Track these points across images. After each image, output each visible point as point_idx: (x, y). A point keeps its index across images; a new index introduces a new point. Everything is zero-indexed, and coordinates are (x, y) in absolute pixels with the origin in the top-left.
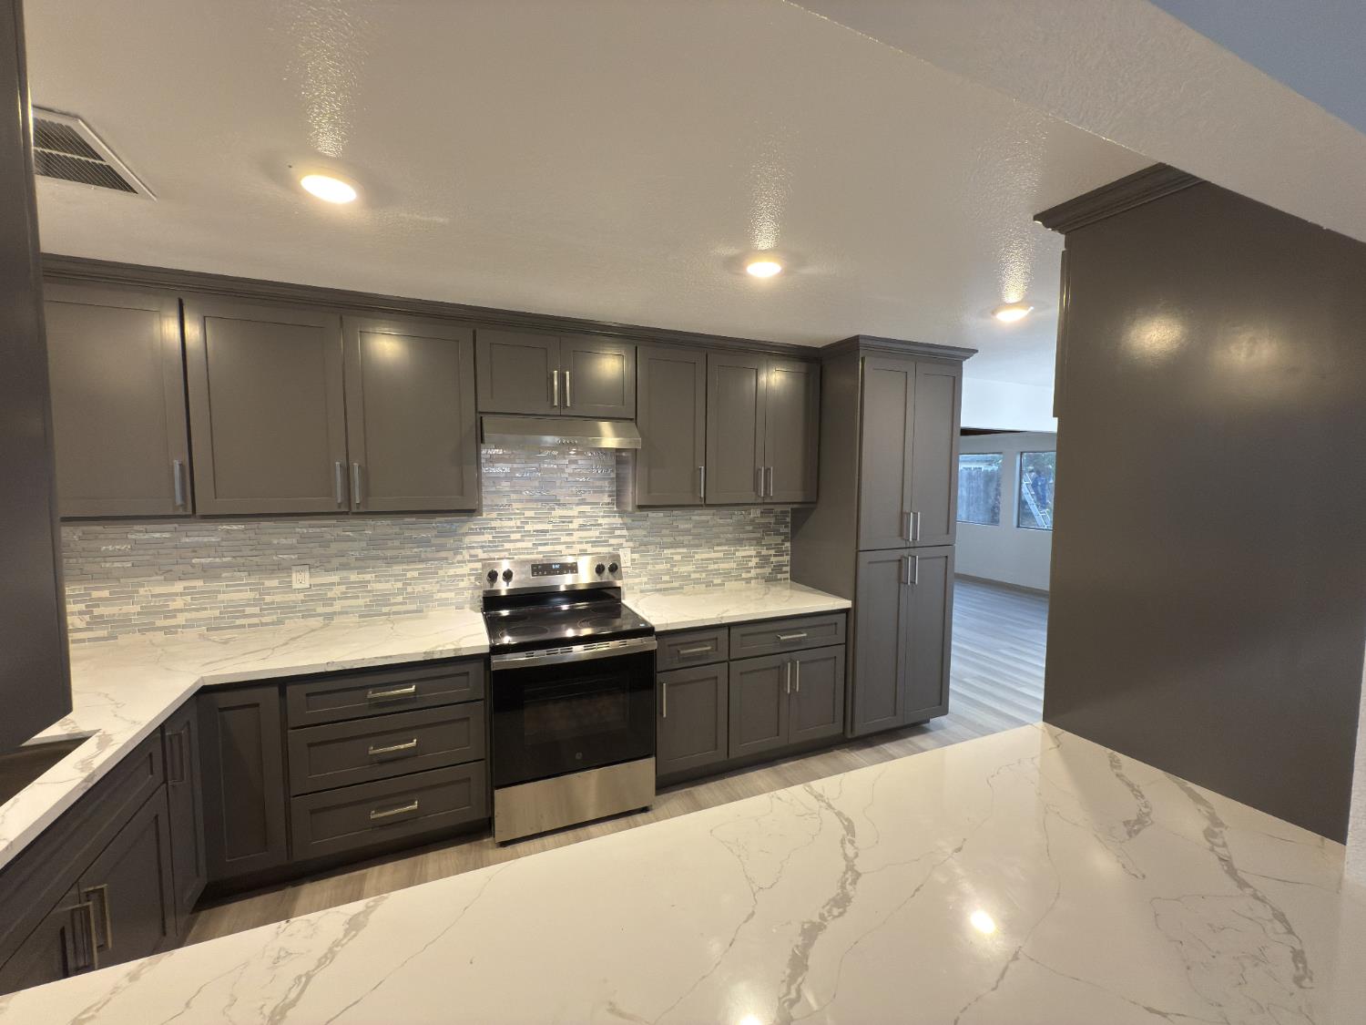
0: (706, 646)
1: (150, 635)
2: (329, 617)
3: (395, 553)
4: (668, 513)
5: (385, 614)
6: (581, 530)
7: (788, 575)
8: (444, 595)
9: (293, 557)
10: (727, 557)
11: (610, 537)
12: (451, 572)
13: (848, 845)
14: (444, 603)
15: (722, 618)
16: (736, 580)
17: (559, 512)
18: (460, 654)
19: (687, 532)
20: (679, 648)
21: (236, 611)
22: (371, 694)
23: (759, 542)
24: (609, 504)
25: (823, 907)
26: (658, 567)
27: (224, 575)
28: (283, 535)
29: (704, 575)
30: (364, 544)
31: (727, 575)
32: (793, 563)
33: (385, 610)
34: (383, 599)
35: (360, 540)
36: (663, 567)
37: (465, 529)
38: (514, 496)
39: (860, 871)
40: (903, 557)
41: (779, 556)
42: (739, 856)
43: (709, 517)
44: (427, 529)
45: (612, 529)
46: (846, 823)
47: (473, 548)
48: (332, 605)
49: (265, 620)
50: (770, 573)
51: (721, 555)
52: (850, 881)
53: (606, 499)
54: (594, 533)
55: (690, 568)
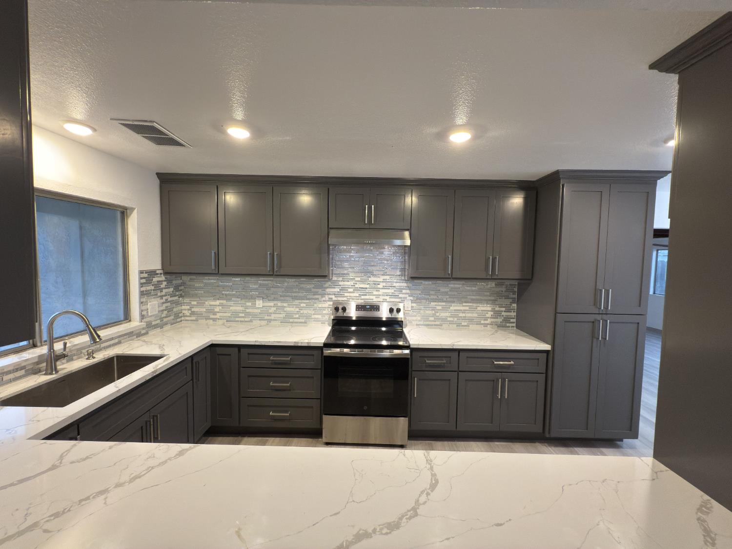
0: (443, 360)
1: (208, 321)
2: (270, 321)
3: (296, 294)
4: (434, 282)
5: (291, 322)
6: (384, 289)
7: (514, 325)
8: (316, 316)
9: (257, 293)
10: (472, 310)
11: (400, 294)
12: (320, 306)
13: (425, 495)
14: (317, 320)
15: (453, 345)
16: (477, 324)
17: (372, 279)
18: (310, 345)
19: (446, 293)
20: (426, 359)
21: (235, 314)
22: (272, 358)
23: (494, 302)
24: (399, 275)
25: (379, 526)
26: (427, 312)
27: (233, 299)
28: (253, 284)
29: (456, 319)
30: (283, 289)
31: (471, 320)
32: (518, 316)
33: (291, 320)
34: (289, 316)
35: (282, 288)
36: (429, 312)
37: (327, 285)
38: (350, 270)
39: (419, 513)
40: (596, 320)
41: (507, 312)
42: (356, 480)
43: (460, 286)
44: (309, 284)
45: (400, 290)
46: (434, 482)
47: (330, 294)
48: (270, 316)
49: (246, 319)
50: (501, 322)
51: (467, 308)
52: (407, 517)
53: (398, 273)
54: (390, 291)
55: (447, 314)
